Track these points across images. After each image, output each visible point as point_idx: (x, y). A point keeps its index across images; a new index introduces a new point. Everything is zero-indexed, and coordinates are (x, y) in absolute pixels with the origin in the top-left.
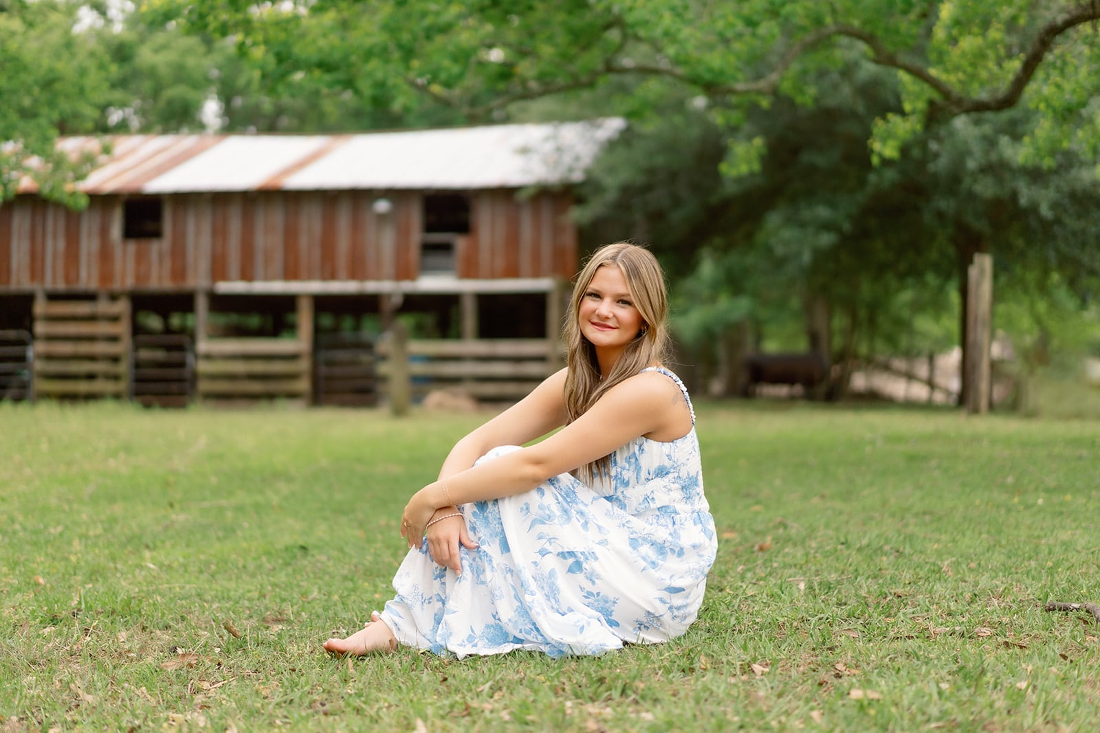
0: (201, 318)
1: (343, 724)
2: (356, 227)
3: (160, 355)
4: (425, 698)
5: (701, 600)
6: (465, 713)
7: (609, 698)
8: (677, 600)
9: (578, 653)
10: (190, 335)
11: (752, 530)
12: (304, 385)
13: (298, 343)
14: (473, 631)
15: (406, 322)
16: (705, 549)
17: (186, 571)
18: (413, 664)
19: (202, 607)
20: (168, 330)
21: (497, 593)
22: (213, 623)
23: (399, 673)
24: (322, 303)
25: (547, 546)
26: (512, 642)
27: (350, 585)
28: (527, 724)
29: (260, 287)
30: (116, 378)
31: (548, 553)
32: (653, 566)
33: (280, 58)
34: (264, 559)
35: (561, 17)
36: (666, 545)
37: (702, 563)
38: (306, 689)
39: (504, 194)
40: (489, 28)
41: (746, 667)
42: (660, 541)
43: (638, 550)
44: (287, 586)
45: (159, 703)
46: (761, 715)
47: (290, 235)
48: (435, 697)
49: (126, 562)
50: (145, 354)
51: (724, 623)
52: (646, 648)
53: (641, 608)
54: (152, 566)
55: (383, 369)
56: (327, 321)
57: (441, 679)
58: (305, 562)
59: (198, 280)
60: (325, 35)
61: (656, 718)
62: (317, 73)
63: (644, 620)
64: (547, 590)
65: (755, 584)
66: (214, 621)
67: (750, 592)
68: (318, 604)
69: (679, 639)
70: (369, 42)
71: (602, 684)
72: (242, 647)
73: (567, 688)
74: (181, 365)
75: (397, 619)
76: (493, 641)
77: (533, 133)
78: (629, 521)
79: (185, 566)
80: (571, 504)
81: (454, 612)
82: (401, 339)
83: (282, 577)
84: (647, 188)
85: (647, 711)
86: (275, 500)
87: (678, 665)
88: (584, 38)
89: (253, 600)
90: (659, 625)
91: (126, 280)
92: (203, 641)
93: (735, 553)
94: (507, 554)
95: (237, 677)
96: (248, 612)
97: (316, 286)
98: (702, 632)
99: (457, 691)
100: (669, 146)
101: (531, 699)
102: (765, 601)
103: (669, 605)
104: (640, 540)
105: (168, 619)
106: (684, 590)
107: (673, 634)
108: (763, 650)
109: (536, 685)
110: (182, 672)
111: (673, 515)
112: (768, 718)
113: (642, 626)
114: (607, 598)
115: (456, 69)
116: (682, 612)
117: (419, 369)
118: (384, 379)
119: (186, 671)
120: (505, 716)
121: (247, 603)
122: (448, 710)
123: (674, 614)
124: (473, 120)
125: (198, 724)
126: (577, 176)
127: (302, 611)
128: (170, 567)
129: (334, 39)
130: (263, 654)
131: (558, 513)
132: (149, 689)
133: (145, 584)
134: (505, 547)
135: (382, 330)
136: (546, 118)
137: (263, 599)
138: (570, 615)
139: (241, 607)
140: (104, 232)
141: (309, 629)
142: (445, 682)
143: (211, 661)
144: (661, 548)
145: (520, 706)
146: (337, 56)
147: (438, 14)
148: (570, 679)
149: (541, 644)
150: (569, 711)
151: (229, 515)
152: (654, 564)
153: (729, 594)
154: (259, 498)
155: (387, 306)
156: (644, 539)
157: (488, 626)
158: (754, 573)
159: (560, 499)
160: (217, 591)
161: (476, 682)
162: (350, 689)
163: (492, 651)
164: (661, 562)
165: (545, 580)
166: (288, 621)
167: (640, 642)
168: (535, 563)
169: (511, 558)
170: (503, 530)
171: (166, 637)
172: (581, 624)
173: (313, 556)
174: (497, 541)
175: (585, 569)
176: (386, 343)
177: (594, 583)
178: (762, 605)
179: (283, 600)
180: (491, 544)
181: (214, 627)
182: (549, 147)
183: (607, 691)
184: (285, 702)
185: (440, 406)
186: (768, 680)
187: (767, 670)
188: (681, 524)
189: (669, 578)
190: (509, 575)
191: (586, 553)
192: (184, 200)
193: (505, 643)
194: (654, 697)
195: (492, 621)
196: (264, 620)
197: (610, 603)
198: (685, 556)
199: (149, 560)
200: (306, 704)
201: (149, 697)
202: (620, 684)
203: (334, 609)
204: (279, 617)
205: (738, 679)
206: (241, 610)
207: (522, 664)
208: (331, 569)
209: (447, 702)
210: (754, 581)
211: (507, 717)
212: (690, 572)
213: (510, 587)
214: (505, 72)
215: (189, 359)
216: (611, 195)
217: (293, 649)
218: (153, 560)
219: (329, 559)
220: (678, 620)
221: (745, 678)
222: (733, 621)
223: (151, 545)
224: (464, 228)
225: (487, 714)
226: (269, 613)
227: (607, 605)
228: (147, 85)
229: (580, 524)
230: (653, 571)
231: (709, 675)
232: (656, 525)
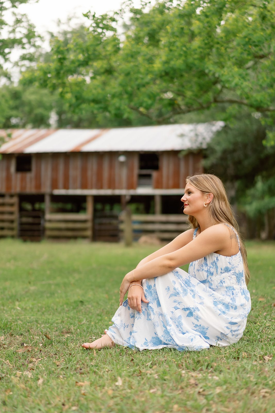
0: (47, 205)
1: (88, 378)
2: (111, 167)
3: (30, 220)
4: (123, 368)
5: (244, 327)
6: (139, 375)
7: (201, 369)
8: (234, 328)
9: (190, 350)
10: (42, 212)
11: (271, 298)
12: (89, 233)
13: (87, 215)
14: (146, 340)
15: (133, 207)
16: (246, 306)
17: (32, 311)
18: (121, 353)
19: (37, 326)
20: (34, 210)
21: (156, 324)
22: (41, 333)
23: (114, 357)
24: (97, 199)
25: (178, 306)
26: (163, 344)
27: (100, 318)
28: (165, 380)
29: (71, 192)
30: (12, 229)
31: (178, 309)
32: (224, 313)
33: (77, 98)
34: (65, 306)
35: (195, 79)
36: (229, 305)
37: (245, 312)
38: (75, 362)
39: (174, 153)
40: (164, 84)
41: (262, 357)
42: (227, 303)
43: (217, 307)
44: (73, 318)
45: (13, 367)
46: (265, 378)
47: (84, 170)
48: (128, 367)
49: (8, 306)
50: (25, 220)
51: (255, 338)
52: (219, 349)
53: (219, 331)
54: (18, 308)
55: (122, 226)
56: (99, 206)
57: (131, 360)
58: (82, 308)
59: (46, 189)
60: (95, 89)
61: (220, 379)
62: (92, 104)
63: (220, 336)
64: (177, 323)
65: (270, 321)
66: (41, 332)
67: (268, 324)
68: (85, 326)
69: (234, 344)
70: (113, 91)
71: (199, 363)
72: (51, 344)
73: (184, 364)
74: (39, 224)
75: (113, 334)
76: (155, 344)
77: (185, 128)
78: (213, 294)
79: (32, 309)
80: (187, 287)
81: (136, 332)
82: (129, 214)
83: (72, 314)
84: (234, 151)
85: (217, 376)
86: (72, 281)
87: (233, 356)
88: (204, 89)
89: (58, 323)
90: (226, 338)
91: (17, 188)
92: (35, 340)
93: (263, 307)
94: (160, 307)
95: (47, 357)
96: (56, 329)
97: (94, 192)
98: (245, 342)
99: (137, 365)
100: (243, 133)
101: (168, 369)
102: (274, 328)
103: (230, 330)
104: (218, 302)
105: (22, 331)
106: (237, 324)
107: (232, 342)
108: (270, 349)
109: (170, 364)
110: (25, 354)
111: (233, 290)
112: (268, 380)
113: (219, 339)
114: (204, 327)
115: (150, 102)
116: (236, 333)
117: (137, 227)
118: (122, 231)
119: (26, 353)
120: (156, 376)
121: (56, 325)
122: (132, 373)
123: (233, 334)
124: (159, 123)
125: (28, 376)
126: (204, 146)
127: (78, 329)
128: (26, 309)
129: (100, 91)
130: (59, 347)
131: (182, 291)
132: (10, 361)
133: (15, 316)
134: (159, 304)
135: (121, 210)
136: (190, 122)
137: (62, 323)
138: (187, 334)
139: (53, 327)
140: (8, 169)
141: (80, 336)
142: (133, 361)
143: (37, 349)
144: (227, 306)
145: (163, 372)
146: (100, 97)
147: (142, 79)
148: (186, 361)
149: (175, 345)
150: (183, 375)
151: (53, 287)
152: (224, 312)
153: (258, 325)
154: (66, 280)
155: (124, 200)
156: (220, 302)
157: (153, 338)
158: (271, 316)
159: (183, 285)
160: (44, 319)
161: (145, 361)
162: (93, 363)
163: (154, 348)
164: (227, 312)
165: (176, 319)
166: (72, 333)
167: (217, 345)
168: (172, 312)
169: (161, 309)
170: (158, 297)
171: (20, 339)
172: (191, 338)
173: (85, 305)
174: (156, 302)
175: (194, 315)
176: (123, 216)
177: (198, 321)
178: (272, 330)
179: (71, 324)
180: (153, 303)
181: (41, 334)
182: (192, 134)
183: (201, 366)
184: (65, 368)
185: (145, 242)
186: (271, 363)
187: (271, 359)
188: (236, 294)
189: (230, 318)
190: (160, 317)
191: (195, 308)
192: (41, 156)
193: (160, 345)
194: (220, 370)
195: (155, 336)
196: (62, 332)
197: (205, 329)
198: (237, 309)
199: (18, 306)
200: (74, 369)
201: (10, 364)
202: (206, 364)
203: (91, 328)
204: (68, 331)
205: (258, 363)
206: (53, 328)
207: (166, 354)
208: (92, 311)
209: (132, 370)
210: (270, 319)
211: (157, 377)
212: (240, 316)
213: (162, 323)
214: (172, 103)
215: (42, 222)
216: (219, 154)
217: (72, 345)
218: (19, 306)
219: (92, 306)
220: (234, 336)
221: (261, 362)
222: (259, 337)
223: (19, 299)
224: (156, 167)
225: (148, 375)
226: (64, 329)
227: (204, 330)
228: (27, 109)
229: (191, 295)
230: (223, 315)
231: (245, 361)
232: (226, 295)
